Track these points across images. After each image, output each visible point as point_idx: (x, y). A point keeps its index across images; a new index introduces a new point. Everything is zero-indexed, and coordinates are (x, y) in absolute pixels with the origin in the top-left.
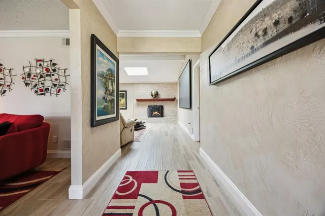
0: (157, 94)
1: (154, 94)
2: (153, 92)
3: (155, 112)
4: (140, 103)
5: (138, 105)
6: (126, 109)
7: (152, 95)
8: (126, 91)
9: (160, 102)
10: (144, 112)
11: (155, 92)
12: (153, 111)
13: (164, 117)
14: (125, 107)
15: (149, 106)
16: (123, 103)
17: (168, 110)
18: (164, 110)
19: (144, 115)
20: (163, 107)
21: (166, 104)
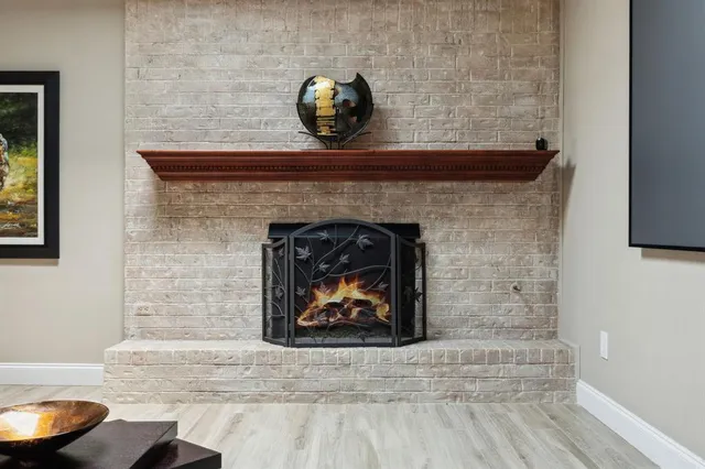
0: (359, 105)
1: (325, 108)
2: (322, 87)
3: (332, 284)
4: (183, 190)
5: (168, 216)
6: (50, 250)
7: (309, 116)
8: (50, 80)
9: (391, 191)
10: (226, 289)
11: (340, 89)
12: (319, 274)
13: (424, 338)
14: (39, 240)
15: (274, 228)
16: (16, 198)
17: (463, 272)
18: (428, 272)
19: (222, 311)
20: (418, 241)
21: (452, 211)
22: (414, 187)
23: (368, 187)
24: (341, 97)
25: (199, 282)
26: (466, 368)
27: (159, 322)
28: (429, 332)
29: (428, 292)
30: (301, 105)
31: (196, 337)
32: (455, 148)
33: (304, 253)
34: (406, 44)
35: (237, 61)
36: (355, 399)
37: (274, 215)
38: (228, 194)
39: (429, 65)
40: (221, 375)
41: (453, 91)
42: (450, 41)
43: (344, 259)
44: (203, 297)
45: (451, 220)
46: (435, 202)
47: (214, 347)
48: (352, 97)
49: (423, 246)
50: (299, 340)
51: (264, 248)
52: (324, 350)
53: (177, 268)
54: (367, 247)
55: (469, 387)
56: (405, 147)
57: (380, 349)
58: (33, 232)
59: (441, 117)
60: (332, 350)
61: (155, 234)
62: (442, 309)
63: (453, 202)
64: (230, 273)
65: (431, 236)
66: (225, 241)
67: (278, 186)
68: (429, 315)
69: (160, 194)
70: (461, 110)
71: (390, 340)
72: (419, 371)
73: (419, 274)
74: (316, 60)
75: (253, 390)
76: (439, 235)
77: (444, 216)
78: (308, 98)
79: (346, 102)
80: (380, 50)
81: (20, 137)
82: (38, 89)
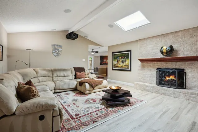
0: (172, 49)
1: (165, 51)
2: (165, 48)
3: (169, 76)
4: (145, 64)
5: (143, 67)
6: (130, 70)
8: (130, 51)
9: (178, 63)
10: (151, 77)
11: (167, 48)
12: (163, 76)
13: (185, 88)
14: (129, 69)
15: (157, 69)
16: (127, 64)
17: (195, 78)
18: (187, 77)
19: (150, 80)
20: (184, 72)
21: (192, 67)
22: (183, 63)
23: (174, 63)
24: (167, 49)
25: (147, 75)
26: (191, 95)
27: (142, 80)
28: (187, 88)
29: (187, 81)
30: (161, 51)
31: (146, 83)
32: (193, 55)
33: (161, 73)
34: (182, 38)
35: (152, 46)
36: (168, 96)
37: (158, 67)
38: (151, 64)
39: (187, 41)
40: (148, 88)
41: (193, 45)
42: (192, 36)
43: (167, 74)
44: (148, 78)
45: (192, 68)
46: (188, 65)
47: (146, 84)
48: (169, 49)
49: (185, 73)
50: (160, 85)
51: (156, 72)
52: (163, 87)
53: (144, 73)
54: (171, 72)
55: (191, 98)
56: (181, 56)
57: (173, 89)
58: (129, 68)
59: (190, 50)
60: (164, 88)
61: (142, 69)
62: (190, 84)
63: (192, 65)
64: (151, 75)
65: (188, 71)
66: (150, 70)
67: (158, 63)
68: (186, 85)
69: (142, 64)
70: (194, 48)
71: (176, 88)
72: (181, 94)
73: (184, 77)
74: (165, 43)
75: (152, 91)
76: (189, 71)
77: (190, 68)
78: (162, 50)
79: (168, 50)
80: (177, 40)
81: (127, 58)
82: (129, 52)
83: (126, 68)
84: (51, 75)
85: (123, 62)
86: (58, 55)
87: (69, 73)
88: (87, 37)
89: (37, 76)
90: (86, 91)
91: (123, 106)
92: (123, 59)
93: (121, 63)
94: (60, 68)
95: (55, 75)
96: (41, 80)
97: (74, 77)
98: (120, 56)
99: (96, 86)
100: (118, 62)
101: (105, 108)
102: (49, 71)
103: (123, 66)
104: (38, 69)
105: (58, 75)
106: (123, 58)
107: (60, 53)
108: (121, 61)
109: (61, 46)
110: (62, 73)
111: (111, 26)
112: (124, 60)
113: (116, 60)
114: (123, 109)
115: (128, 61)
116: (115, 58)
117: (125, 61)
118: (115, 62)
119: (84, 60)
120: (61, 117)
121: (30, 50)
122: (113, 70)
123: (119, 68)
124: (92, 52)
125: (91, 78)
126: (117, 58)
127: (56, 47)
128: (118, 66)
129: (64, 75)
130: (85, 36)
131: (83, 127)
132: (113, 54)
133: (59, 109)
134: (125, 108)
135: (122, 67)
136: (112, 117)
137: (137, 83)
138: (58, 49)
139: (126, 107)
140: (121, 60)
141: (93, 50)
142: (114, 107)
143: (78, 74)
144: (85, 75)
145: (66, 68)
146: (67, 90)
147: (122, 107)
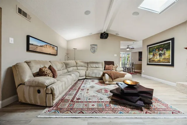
8: (172, 39)
14: (170, 64)
16: (167, 58)
58: (170, 62)
81: (168, 49)
82: (170, 41)
83: (165, 63)
84: (87, 66)
85: (160, 55)
86: (94, 52)
87: (100, 65)
88: (119, 34)
89: (76, 66)
90: (106, 81)
91: (132, 109)
92: (161, 52)
93: (158, 57)
94: (93, 61)
95: (89, 66)
96: (79, 69)
97: (104, 68)
98: (157, 48)
99: (117, 78)
100: (154, 55)
101: (108, 102)
102: (85, 63)
103: (161, 60)
104: (78, 61)
105: (92, 66)
106: (160, 50)
107: (96, 50)
108: (158, 54)
109: (97, 45)
110: (94, 65)
111: (136, 13)
112: (163, 52)
113: (152, 53)
114: (128, 112)
115: (168, 54)
116: (150, 52)
117: (164, 54)
118: (151, 56)
119: (116, 55)
120: (53, 96)
121: (75, 49)
122: (148, 64)
123: (155, 62)
124: (127, 48)
125: (118, 70)
126: (153, 51)
127: (93, 46)
128: (154, 61)
129: (96, 66)
130: (116, 34)
131: (68, 113)
132: (148, 47)
133: (51, 88)
134: (133, 112)
135: (159, 61)
136: (103, 117)
137: (182, 83)
138: (95, 48)
139: (137, 112)
140: (159, 52)
141: (129, 47)
142: (120, 105)
143: (107, 66)
144: (113, 67)
145: (98, 61)
146: (95, 78)
147: (130, 108)
